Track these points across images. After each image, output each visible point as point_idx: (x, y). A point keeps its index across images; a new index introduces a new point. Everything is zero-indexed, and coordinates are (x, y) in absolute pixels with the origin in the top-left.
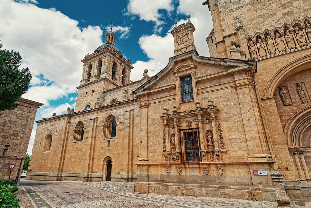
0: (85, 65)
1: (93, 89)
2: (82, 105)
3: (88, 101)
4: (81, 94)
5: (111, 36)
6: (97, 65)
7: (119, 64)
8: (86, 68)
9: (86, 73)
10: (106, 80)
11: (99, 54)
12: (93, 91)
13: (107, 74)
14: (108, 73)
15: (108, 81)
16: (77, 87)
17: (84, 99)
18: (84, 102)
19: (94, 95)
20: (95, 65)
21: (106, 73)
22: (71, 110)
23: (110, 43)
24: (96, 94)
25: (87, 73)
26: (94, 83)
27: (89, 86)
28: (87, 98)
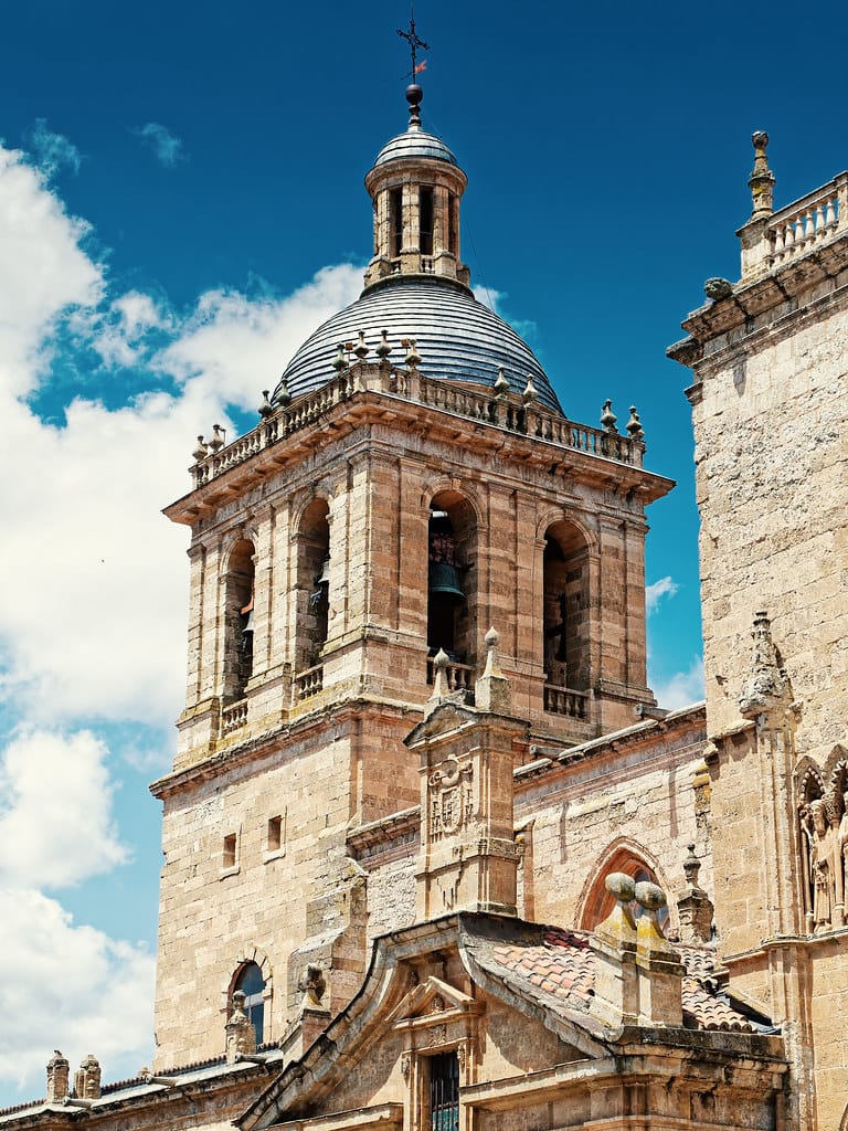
0: (198, 552)
1: (274, 809)
2: (204, 958)
3: (247, 927)
4: (191, 850)
5: (410, 198)
6: (295, 549)
7: (499, 503)
8: (212, 577)
9: (217, 635)
10: (372, 718)
11: (297, 446)
12: (275, 824)
13: (372, 649)
14: (382, 642)
15: (384, 720)
16: (153, 788)
17: (215, 899)
18: (215, 931)
19: (287, 869)
20: (277, 546)
21: (364, 641)
22: (75, 1068)
23: (406, 271)
24: (300, 860)
25: (223, 628)
26: (275, 749)
27: (246, 770)
28: (234, 893)
